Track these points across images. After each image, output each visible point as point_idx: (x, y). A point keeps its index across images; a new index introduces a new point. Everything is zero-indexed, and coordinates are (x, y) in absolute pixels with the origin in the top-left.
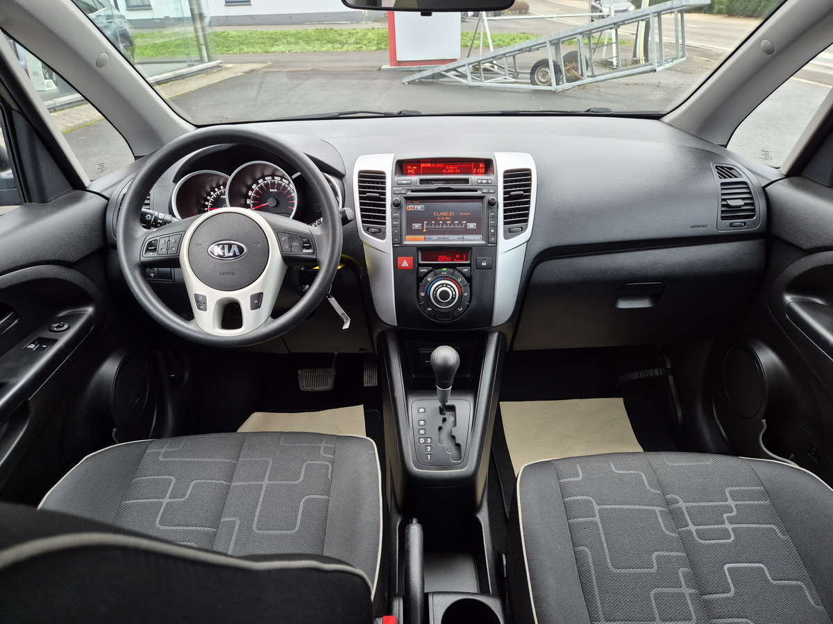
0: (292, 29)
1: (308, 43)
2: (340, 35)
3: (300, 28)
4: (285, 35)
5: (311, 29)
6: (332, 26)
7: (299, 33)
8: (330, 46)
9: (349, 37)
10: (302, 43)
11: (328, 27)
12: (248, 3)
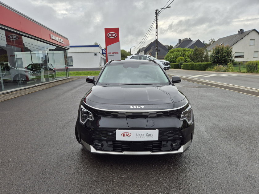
12: (73, 66)
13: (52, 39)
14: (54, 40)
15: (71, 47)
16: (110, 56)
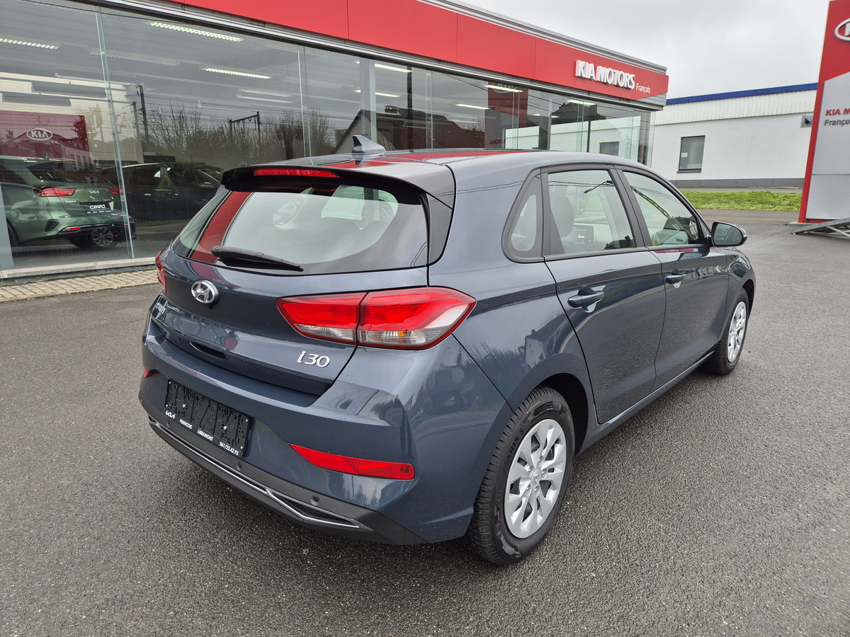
0: (728, 192)
1: (738, 203)
2: (775, 197)
3: (736, 191)
4: (719, 196)
5: (746, 192)
6: (768, 190)
7: (734, 195)
8: (761, 206)
9: (784, 200)
10: (733, 203)
11: (765, 190)
12: (699, 170)
13: (581, 77)
14: (591, 80)
15: (671, 102)
16: (834, 123)
